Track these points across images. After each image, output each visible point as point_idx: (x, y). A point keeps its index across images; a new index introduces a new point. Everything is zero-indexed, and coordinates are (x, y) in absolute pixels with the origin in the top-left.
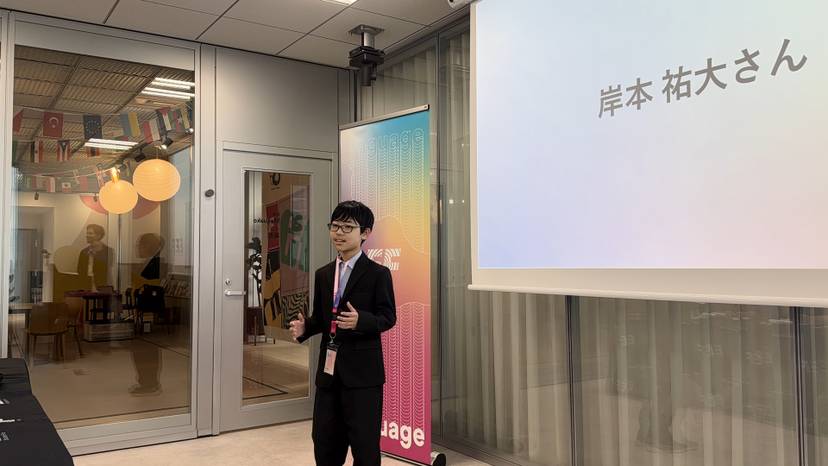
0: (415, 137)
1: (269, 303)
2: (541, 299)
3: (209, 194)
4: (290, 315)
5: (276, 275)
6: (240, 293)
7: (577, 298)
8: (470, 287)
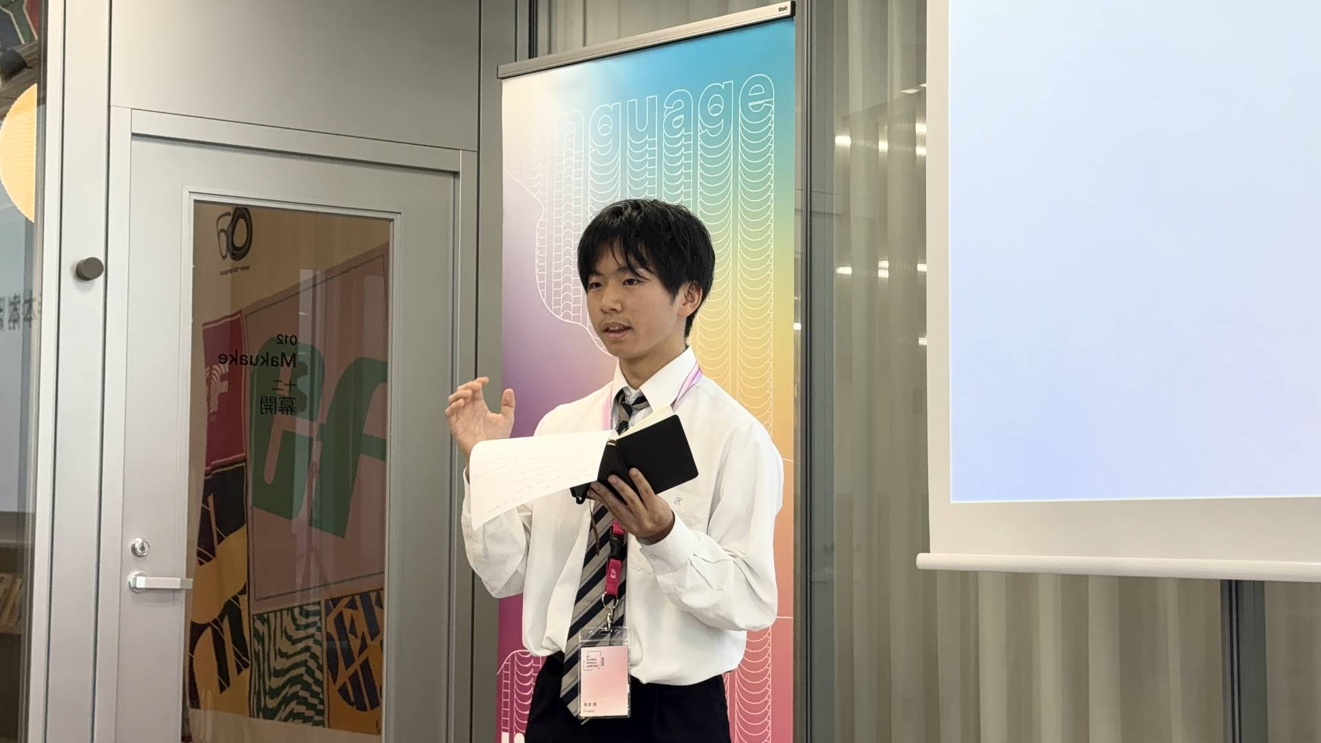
0: (747, 99)
1: (207, 636)
3: (88, 271)
4: (278, 673)
5: (233, 545)
6: (175, 583)
8: (923, 560)
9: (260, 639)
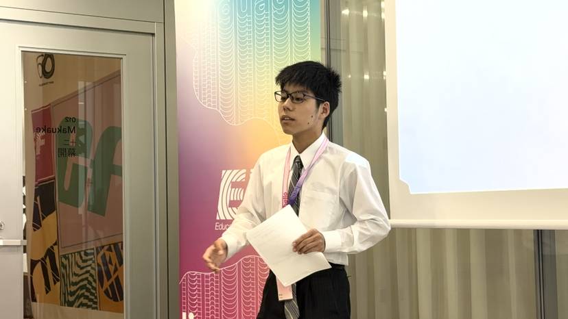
2: (493, 238)
4: (74, 284)
5: (50, 221)
6: (18, 242)
7: (552, 233)
9: (65, 267)
